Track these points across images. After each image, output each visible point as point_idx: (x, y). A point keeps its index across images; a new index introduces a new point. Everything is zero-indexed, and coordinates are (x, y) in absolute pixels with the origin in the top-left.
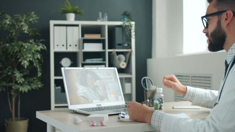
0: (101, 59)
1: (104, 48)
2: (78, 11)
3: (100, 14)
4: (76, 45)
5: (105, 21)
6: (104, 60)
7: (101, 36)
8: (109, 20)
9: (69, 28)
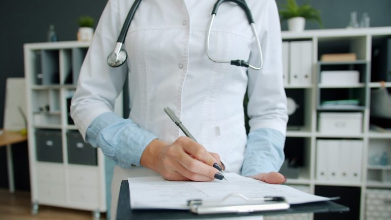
0: (355, 102)
1: (362, 79)
2: (312, 13)
3: (354, 16)
4: (306, 76)
5: (365, 27)
6: (362, 104)
7: (358, 58)
8: (373, 25)
9: (294, 44)
